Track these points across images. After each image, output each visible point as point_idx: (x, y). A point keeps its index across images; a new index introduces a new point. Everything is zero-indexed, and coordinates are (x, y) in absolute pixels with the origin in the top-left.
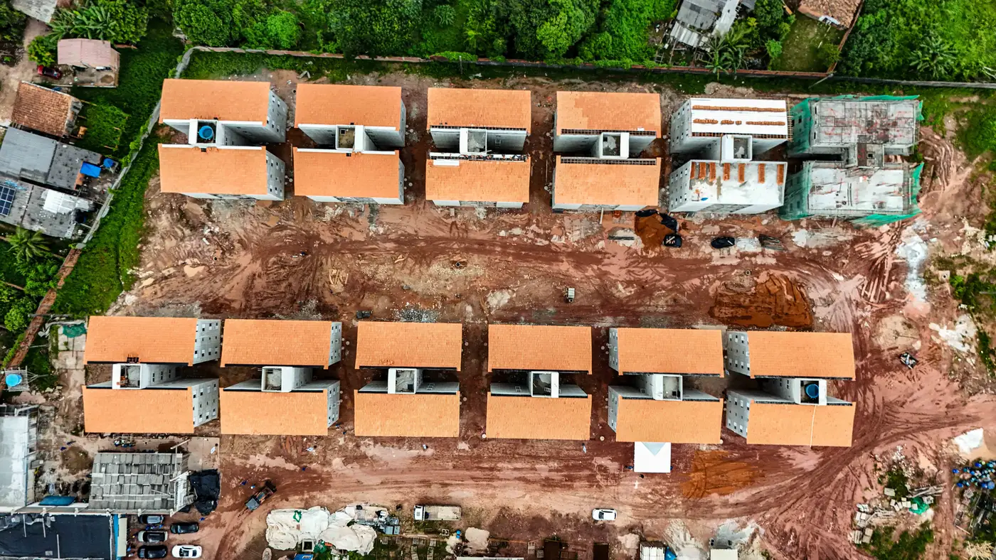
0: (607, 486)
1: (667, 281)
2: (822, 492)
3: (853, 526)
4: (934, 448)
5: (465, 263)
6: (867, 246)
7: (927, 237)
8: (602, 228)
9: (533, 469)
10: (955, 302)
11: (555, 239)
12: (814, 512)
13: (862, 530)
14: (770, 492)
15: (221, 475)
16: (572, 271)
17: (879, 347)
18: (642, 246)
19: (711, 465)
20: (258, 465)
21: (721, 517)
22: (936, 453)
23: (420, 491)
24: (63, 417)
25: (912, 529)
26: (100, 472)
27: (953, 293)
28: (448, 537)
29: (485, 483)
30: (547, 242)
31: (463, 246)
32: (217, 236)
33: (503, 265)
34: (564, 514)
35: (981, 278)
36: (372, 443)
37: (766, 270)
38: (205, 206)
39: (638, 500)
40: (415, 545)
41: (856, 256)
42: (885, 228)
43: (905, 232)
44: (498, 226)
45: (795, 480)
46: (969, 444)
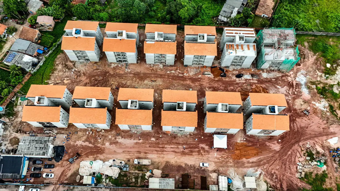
0: (205, 155)
1: (223, 87)
2: (283, 158)
3: (297, 171)
4: (321, 143)
5: (155, 81)
6: (286, 78)
7: (306, 75)
8: (200, 71)
9: (178, 148)
10: (319, 95)
11: (185, 74)
12: (282, 166)
13: (301, 173)
14: (265, 159)
15: (65, 148)
16: (191, 84)
17: (296, 109)
18: (213, 77)
19: (242, 148)
20: (79, 145)
21: (248, 167)
22: (322, 145)
23: (137, 155)
24: (13, 127)
25: (319, 173)
26: (22, 143)
27: (317, 92)
28: (146, 173)
29: (160, 153)
30: (182, 75)
31: (155, 76)
32: (76, 71)
33: (168, 81)
34: (189, 165)
35: (326, 88)
36: (121, 138)
37: (255, 84)
38: (73, 63)
39: (216, 160)
40: (134, 175)
41: (283, 81)
42: (291, 73)
43: (298, 74)
44: (167, 70)
45: (273, 154)
46: (333, 142)
